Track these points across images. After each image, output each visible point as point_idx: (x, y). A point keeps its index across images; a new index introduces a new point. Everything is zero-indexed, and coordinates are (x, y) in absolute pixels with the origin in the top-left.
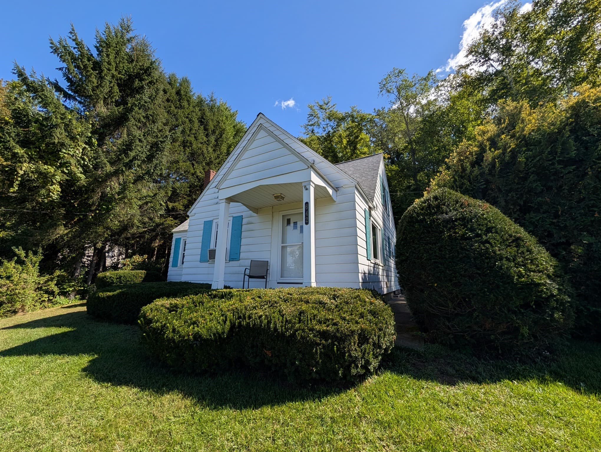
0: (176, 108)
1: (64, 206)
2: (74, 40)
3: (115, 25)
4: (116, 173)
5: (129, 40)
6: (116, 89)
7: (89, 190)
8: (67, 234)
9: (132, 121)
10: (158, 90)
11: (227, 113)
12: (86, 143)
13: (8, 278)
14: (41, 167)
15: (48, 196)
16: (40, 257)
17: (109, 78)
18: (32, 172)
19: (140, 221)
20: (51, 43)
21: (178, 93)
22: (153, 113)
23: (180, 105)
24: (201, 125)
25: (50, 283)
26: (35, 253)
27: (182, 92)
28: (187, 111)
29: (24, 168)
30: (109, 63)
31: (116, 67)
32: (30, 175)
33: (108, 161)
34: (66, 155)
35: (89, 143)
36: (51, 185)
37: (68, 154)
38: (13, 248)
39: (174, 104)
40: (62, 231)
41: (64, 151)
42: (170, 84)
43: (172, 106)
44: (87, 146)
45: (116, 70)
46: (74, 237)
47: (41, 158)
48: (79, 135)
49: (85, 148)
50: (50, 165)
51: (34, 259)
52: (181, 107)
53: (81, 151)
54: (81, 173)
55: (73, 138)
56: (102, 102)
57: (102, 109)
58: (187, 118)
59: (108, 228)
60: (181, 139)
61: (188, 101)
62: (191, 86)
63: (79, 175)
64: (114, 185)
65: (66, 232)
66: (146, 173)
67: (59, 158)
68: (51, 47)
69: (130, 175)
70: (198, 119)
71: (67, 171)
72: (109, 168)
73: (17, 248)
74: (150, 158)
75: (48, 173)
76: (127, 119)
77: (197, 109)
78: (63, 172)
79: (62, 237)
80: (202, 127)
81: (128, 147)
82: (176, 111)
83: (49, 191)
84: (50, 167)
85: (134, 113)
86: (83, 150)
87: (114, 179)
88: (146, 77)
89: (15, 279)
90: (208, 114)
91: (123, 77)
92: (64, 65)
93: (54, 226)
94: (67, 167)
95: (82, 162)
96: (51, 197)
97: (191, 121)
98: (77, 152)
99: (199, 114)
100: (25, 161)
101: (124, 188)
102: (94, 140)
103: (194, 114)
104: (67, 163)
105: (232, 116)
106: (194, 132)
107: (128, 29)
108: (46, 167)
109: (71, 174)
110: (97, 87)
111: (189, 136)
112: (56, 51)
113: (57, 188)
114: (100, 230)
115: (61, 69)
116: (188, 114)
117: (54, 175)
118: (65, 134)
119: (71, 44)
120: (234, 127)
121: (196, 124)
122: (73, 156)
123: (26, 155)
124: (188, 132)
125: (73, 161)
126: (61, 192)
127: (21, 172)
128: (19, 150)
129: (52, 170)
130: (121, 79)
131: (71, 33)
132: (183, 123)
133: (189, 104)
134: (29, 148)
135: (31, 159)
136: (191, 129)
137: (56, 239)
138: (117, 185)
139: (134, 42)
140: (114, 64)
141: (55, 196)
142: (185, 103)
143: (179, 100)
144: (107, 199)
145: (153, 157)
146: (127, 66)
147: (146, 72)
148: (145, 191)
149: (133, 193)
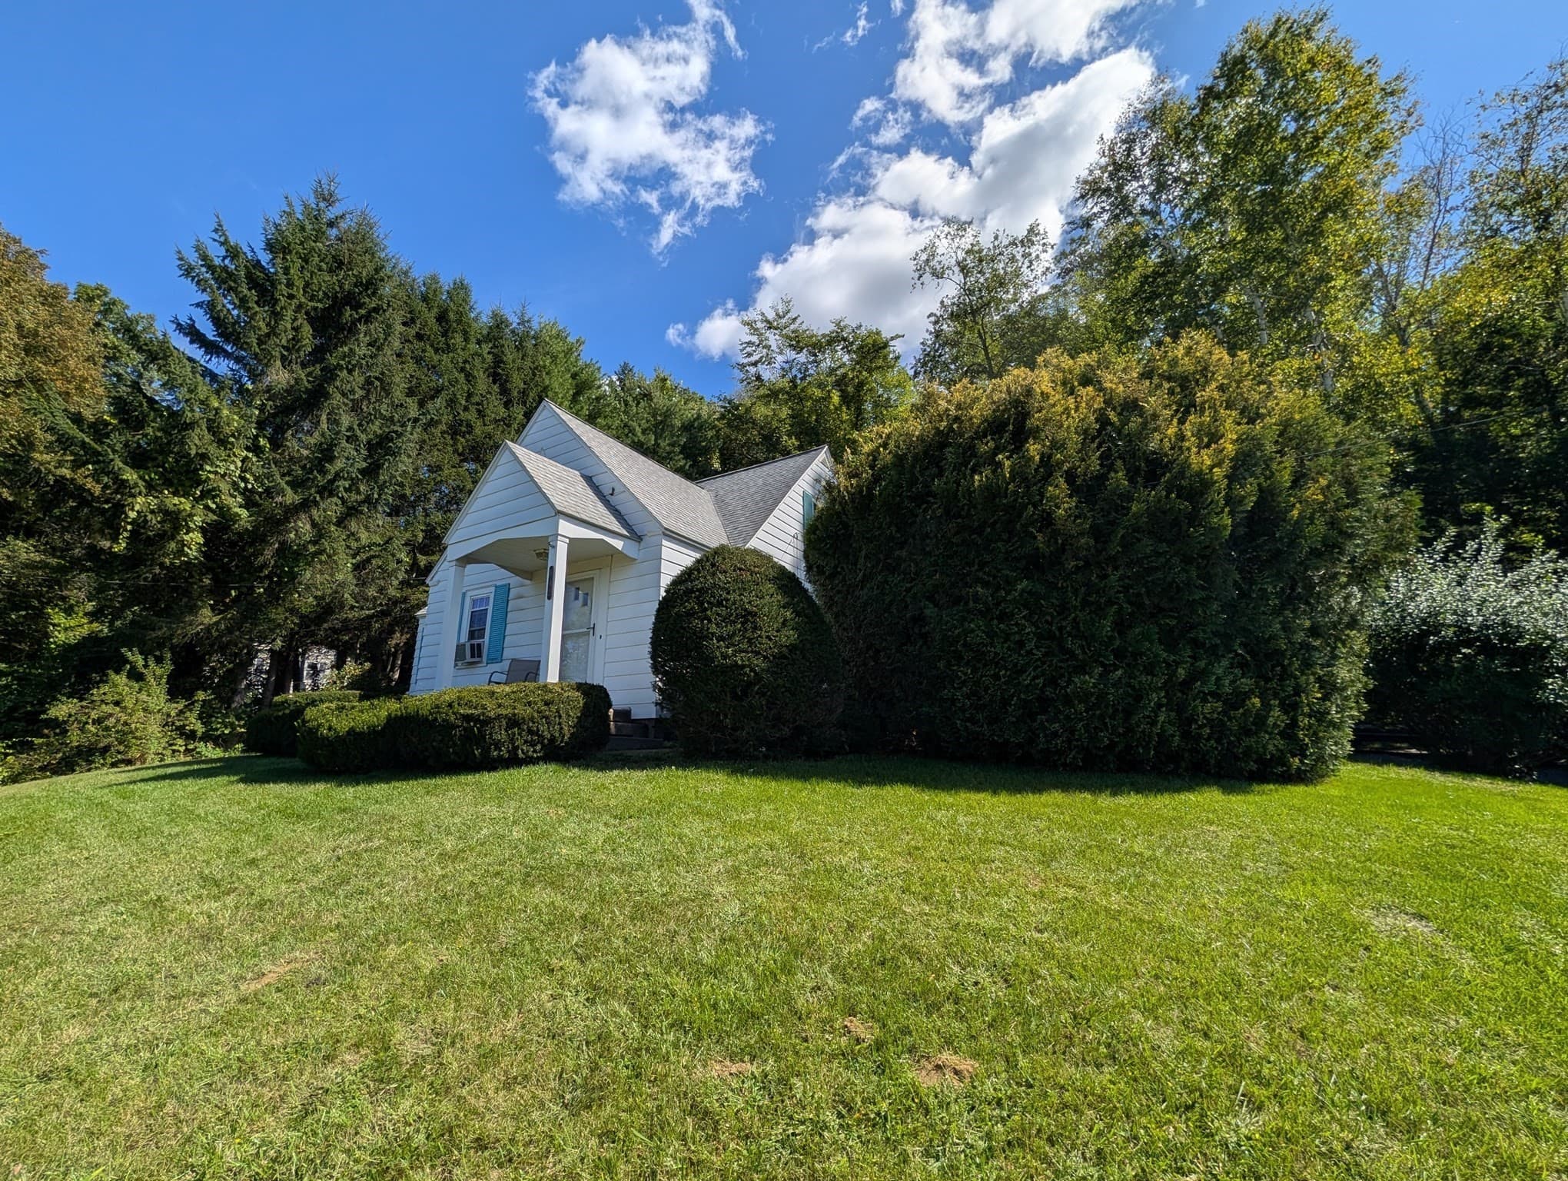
0: (436, 351)
1: (209, 570)
2: (222, 243)
3: (303, 194)
4: (305, 505)
5: (331, 224)
6: (307, 330)
7: (256, 537)
8: (217, 624)
9: (336, 399)
10: (389, 326)
11: (558, 347)
12: (248, 449)
13: (117, 703)
14: (167, 501)
15: (180, 552)
16: (168, 667)
17: (289, 314)
18: (152, 512)
19: (355, 597)
20: (181, 259)
21: (442, 318)
22: (382, 373)
23: (448, 345)
24: (494, 382)
25: (188, 714)
26: (160, 660)
27: (451, 316)
28: (461, 356)
29: (137, 507)
30: (290, 284)
31: (307, 285)
32: (148, 517)
33: (287, 483)
34: (212, 476)
35: (256, 449)
36: (187, 533)
37: (216, 473)
38: (123, 650)
39: (432, 346)
40: (207, 617)
41: (208, 468)
42: (425, 299)
43: (428, 348)
44: (250, 455)
45: (305, 293)
46: (230, 630)
47: (168, 483)
48: (233, 435)
49: (246, 457)
50: (184, 496)
51: (159, 671)
52: (449, 348)
53: (239, 464)
54: (241, 506)
55: (222, 443)
56: (278, 363)
57: (279, 376)
58: (462, 370)
59: (293, 611)
60: (446, 419)
61: (465, 333)
62: (473, 297)
63: (237, 510)
64: (302, 527)
65: (215, 619)
66: (364, 502)
67: (200, 482)
68: (180, 267)
69: (332, 508)
70: (486, 371)
71: (214, 506)
72: (291, 497)
73: (130, 650)
74: (371, 472)
75: (180, 511)
76: (327, 396)
77: (486, 348)
78: (207, 507)
79: (207, 629)
80: (496, 388)
81: (326, 453)
82: (435, 358)
83: (183, 544)
84: (183, 500)
85: (338, 383)
86: (243, 462)
87: (304, 516)
88: (367, 300)
89: (129, 704)
90: (510, 356)
91: (320, 305)
93: (193, 609)
94: (213, 498)
95: (242, 485)
96: (186, 555)
97: (469, 377)
98: (233, 467)
99: (489, 358)
100: (140, 493)
101: (320, 532)
102: (262, 442)
103: (477, 361)
104: (214, 489)
105: (568, 352)
106: (476, 399)
107: (329, 199)
108: (176, 500)
109: (223, 511)
110: (268, 335)
111: (466, 409)
112: (188, 271)
113: (196, 537)
114: (279, 615)
115: (199, 305)
116: (466, 362)
117: (191, 515)
118: (208, 437)
119: (216, 252)
120: (574, 377)
121: (483, 383)
122: (223, 476)
123: (141, 483)
124: (463, 402)
125: (224, 486)
126: (205, 545)
127: (133, 515)
128: (129, 475)
129: (187, 505)
130: (315, 309)
131: (216, 231)
132: (454, 382)
133: (466, 340)
134: (147, 468)
135: (150, 487)
136: (470, 396)
137: (198, 633)
138: (308, 527)
139: (343, 225)
140: (300, 283)
141: (193, 552)
142: (458, 339)
143: (445, 334)
144: (291, 555)
145: (379, 466)
146: (325, 281)
147: (367, 289)
148: (364, 536)
149: (337, 543)
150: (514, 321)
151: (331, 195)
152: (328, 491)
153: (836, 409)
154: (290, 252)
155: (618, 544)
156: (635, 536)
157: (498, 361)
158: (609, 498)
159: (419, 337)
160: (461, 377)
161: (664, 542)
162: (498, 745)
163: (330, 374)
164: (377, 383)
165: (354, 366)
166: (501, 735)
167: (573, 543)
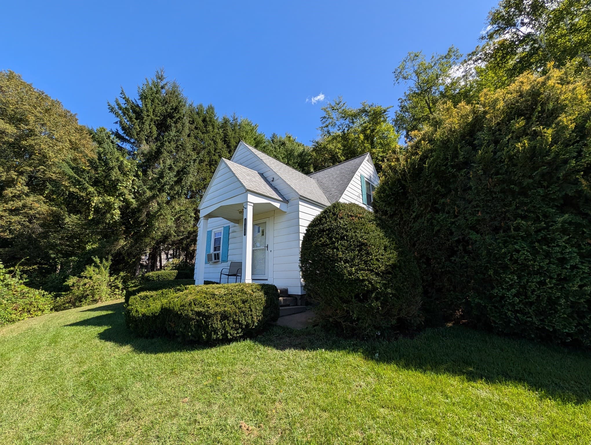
0: (203, 133)
1: (124, 224)
2: (124, 98)
3: (152, 78)
4: (153, 197)
5: (162, 88)
6: (155, 129)
7: (138, 210)
8: (126, 245)
9: (165, 154)
10: (184, 124)
11: (248, 128)
12: (134, 176)
13: (91, 278)
14: (105, 198)
15: (112, 218)
16: (110, 263)
17: (147, 123)
18: (101, 203)
19: (175, 232)
20: (109, 105)
21: (204, 121)
22: (182, 143)
23: (206, 130)
24: (225, 144)
25: (116, 281)
26: (107, 260)
27: (208, 119)
28: (211, 134)
29: (95, 201)
30: (148, 111)
31: (154, 111)
32: (99, 205)
33: (148, 189)
34: (121, 187)
35: (137, 176)
36: (114, 210)
37: (123, 186)
38: (92, 257)
39: (201, 131)
40: (122, 243)
41: (120, 184)
42: (198, 113)
43: (200, 132)
44: (135, 178)
45: (153, 114)
46: (131, 247)
47: (106, 191)
48: (128, 171)
49: (134, 179)
50: (112, 196)
51: (106, 264)
52: (207, 132)
53: (131, 182)
54: (133, 198)
55: (125, 174)
56: (144, 142)
57: (145, 147)
58: (213, 140)
59: (153, 239)
60: (207, 159)
61: (213, 125)
62: (215, 111)
63: (132, 200)
64: (154, 206)
65: (125, 243)
66: (176, 194)
67: (118, 190)
68: (109, 108)
69: (164, 197)
70: (221, 139)
71: (122, 199)
72: (149, 194)
73: (95, 257)
74: (178, 182)
75: (110, 202)
76: (161, 153)
77: (221, 131)
78: (120, 200)
79: (123, 247)
80: (225, 146)
81: (161, 175)
82: (202, 136)
83: (113, 214)
84: (111, 197)
85: (165, 147)
86: (133, 181)
87: (154, 201)
88: (176, 115)
89: (94, 278)
90: (230, 133)
91: (159, 118)
92: (118, 119)
93: (117, 240)
94: (122, 196)
95: (133, 190)
96: (114, 219)
97: (215, 142)
98: (129, 184)
99: (222, 134)
100: (96, 196)
101: (160, 208)
102: (139, 173)
103: (218, 136)
104: (122, 193)
105: (252, 130)
106: (218, 151)
107: (161, 78)
108: (109, 198)
109: (125, 200)
110: (140, 131)
111: (214, 155)
112: (112, 110)
113: (118, 212)
114: (147, 240)
115: (116, 123)
116: (214, 136)
117: (114, 203)
118: (119, 172)
119: (122, 102)
120: (255, 139)
121: (220, 144)
122: (126, 187)
123: (95, 192)
124: (213, 152)
125: (126, 191)
126: (121, 214)
127: (94, 204)
128: (91, 189)
129: (112, 199)
130: (157, 120)
131: (121, 93)
132: (209, 145)
133: (213, 128)
134: (98, 186)
135: (99, 193)
136: (216, 149)
137: (119, 249)
138: (156, 205)
139: (166, 87)
140: (151, 110)
141: (117, 218)
142: (210, 128)
143: (205, 127)
144: (151, 217)
145: (182, 179)
146: (160, 109)
147: (175, 110)
148: (177, 207)
149: (167, 211)
150: (231, 119)
151: (162, 76)
152: (161, 190)
153: (362, 142)
154: (147, 98)
155: (277, 205)
156: (285, 201)
157: (226, 135)
158: (272, 183)
159: (196, 128)
160: (212, 142)
161: (300, 203)
162: (215, 331)
163: (162, 145)
164: (180, 147)
165: (171, 140)
166: (217, 325)
167: (255, 206)
